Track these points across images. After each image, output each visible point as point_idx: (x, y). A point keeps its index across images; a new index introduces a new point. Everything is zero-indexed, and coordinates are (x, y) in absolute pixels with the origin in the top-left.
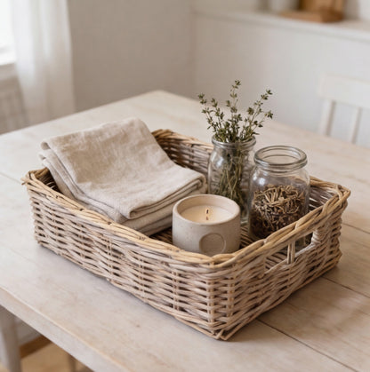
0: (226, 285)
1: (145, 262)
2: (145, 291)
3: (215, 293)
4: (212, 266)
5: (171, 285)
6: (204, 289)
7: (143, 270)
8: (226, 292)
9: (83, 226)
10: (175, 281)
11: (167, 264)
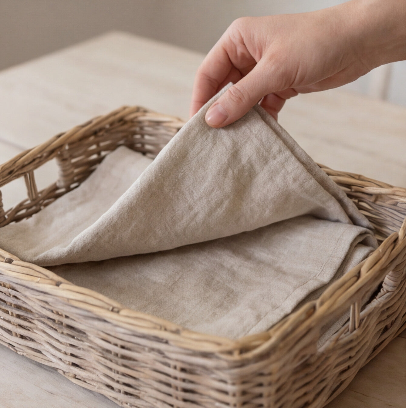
0: (261, 385)
1: (123, 347)
2: (126, 393)
3: (244, 398)
4: (236, 357)
5: (169, 385)
6: (226, 393)
7: (121, 361)
8: (260, 396)
9: (13, 289)
10: (176, 378)
11: (160, 352)
